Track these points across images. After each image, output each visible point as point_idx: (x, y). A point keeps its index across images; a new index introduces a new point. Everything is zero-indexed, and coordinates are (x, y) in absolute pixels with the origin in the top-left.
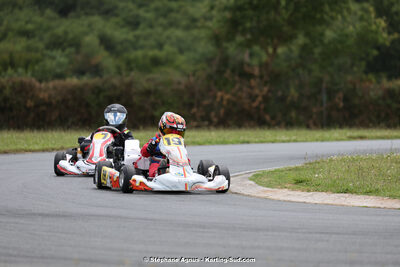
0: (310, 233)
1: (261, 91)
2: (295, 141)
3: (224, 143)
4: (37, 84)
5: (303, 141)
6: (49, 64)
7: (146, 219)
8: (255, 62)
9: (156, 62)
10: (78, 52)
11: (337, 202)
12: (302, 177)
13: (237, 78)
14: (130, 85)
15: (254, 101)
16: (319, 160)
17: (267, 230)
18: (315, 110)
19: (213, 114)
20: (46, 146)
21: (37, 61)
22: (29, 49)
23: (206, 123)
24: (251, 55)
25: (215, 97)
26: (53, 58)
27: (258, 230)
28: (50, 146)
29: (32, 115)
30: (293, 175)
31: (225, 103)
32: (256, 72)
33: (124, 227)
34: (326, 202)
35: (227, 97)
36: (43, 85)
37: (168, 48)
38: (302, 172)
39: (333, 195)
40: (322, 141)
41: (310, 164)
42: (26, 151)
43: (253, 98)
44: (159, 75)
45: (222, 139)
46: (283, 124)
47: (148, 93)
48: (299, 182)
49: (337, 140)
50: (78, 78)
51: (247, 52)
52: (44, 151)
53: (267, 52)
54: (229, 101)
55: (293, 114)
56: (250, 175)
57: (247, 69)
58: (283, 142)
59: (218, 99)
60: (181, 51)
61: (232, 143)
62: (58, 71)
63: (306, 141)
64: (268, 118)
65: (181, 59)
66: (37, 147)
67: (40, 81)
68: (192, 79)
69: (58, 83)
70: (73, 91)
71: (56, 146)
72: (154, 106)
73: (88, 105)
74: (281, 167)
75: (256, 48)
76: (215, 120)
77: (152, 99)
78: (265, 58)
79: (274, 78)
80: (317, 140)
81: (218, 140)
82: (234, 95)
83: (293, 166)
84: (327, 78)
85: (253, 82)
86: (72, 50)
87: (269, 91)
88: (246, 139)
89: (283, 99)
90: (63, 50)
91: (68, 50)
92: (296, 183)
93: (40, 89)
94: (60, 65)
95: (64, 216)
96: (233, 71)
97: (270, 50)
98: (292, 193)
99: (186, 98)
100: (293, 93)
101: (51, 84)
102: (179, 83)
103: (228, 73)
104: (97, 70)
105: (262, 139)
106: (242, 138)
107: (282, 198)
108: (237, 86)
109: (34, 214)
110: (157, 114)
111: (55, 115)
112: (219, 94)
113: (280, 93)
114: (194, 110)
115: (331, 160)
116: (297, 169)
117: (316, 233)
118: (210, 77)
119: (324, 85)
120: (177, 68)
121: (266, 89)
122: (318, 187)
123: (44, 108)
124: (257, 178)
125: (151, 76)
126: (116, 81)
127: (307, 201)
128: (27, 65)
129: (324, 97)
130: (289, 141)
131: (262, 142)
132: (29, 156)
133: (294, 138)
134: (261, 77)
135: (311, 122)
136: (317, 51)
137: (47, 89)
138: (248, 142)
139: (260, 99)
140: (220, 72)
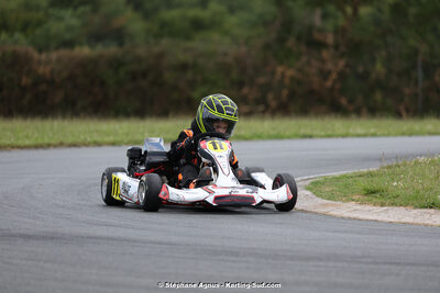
0: (377, 263)
1: (335, 65)
2: (374, 135)
3: (279, 137)
4: (36, 55)
5: (384, 135)
6: (55, 27)
7: (161, 243)
8: (329, 25)
9: (198, 25)
10: (95, 10)
11: (419, 220)
12: (375, 186)
13: (303, 48)
14: (160, 56)
15: (325, 79)
16: (400, 163)
17: (320, 259)
18: (407, 91)
19: (270, 97)
20: (40, 141)
21: (39, 24)
22: (27, 7)
23: (261, 108)
24: (325, 16)
25: (273, 73)
26: (61, 19)
27: (308, 259)
28: (46, 141)
29: (28, 97)
30: (364, 183)
31: (287, 81)
32: (330, 39)
33: (131, 254)
34: (403, 220)
35: (290, 73)
36: (43, 56)
37: (214, 7)
38: (376, 179)
39: (415, 211)
40: (411, 135)
41: (389, 167)
42: (13, 147)
43: (325, 75)
44: (198, 43)
45: (275, 132)
46: (364, 110)
47: (184, 67)
48: (371, 193)
49: (431, 134)
50: (91, 46)
51: (318, 12)
52: (37, 147)
53: (344, 12)
54: (292, 79)
55: (378, 96)
56: (308, 183)
57: (317, 36)
58: (358, 136)
59: (278, 76)
60: (232, 10)
61: (289, 138)
62: (68, 36)
63: (388, 135)
64: (344, 101)
65: (232, 21)
66: (27, 142)
67: (40, 51)
68: (244, 49)
69: (64, 52)
70: (83, 64)
71: (53, 142)
72: (192, 85)
73: (103, 83)
74: (350, 172)
75: (331, 8)
76: (273, 104)
77: (189, 75)
78: (342, 22)
79: (353, 48)
80: (403, 134)
81: (272, 132)
82: (300, 70)
83: (366, 170)
84: (424, 49)
85: (325, 54)
86: (88, 8)
87: (347, 66)
88: (309, 132)
89: (364, 77)
90: (75, 8)
91: (81, 9)
92: (366, 195)
93: (39, 62)
94: (69, 29)
95: (52, 238)
96: (299, 38)
97: (349, 10)
98: (359, 207)
99: (235, 75)
100: (379, 68)
101: (54, 55)
102: (225, 54)
103: (291, 42)
104: (119, 36)
105: (329, 132)
106: (302, 131)
107: (346, 215)
108: (304, 59)
109: (14, 236)
110: (195, 95)
111: (59, 97)
112: (280, 69)
113: (360, 69)
114: (245, 91)
115: (417, 163)
116: (371, 174)
117: (385, 263)
118: (267, 47)
119: (420, 58)
120: (226, 33)
121: (342, 63)
122: (396, 201)
123: (43, 87)
124: (316, 187)
125: (190, 44)
126: (141, 51)
127: (379, 218)
128: (26, 27)
129: (420, 74)
130: (365, 136)
131: (329, 136)
132: (16, 154)
133: (372, 131)
134: (336, 47)
135: (402, 108)
136: (413, 11)
137: (49, 62)
138: (310, 137)
139: (334, 76)
140: (281, 40)
